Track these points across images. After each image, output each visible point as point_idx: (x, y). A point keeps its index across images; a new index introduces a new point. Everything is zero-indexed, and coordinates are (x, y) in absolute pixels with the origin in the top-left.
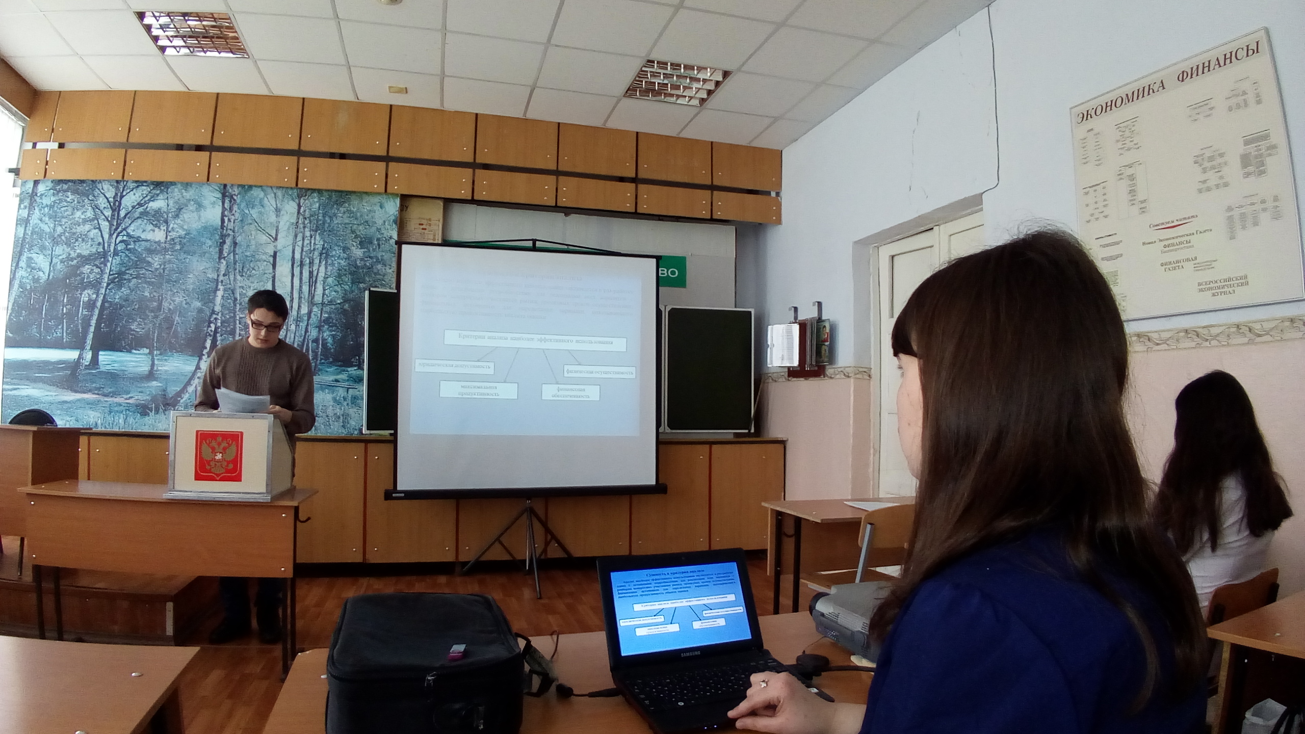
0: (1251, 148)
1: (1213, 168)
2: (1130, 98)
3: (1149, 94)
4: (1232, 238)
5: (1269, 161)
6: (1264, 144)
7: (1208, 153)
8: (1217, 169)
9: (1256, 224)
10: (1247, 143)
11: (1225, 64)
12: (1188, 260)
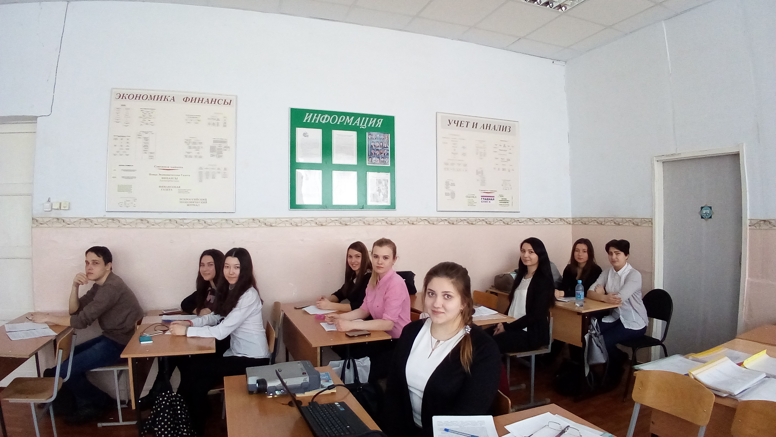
0: (217, 145)
1: (195, 147)
2: (152, 98)
3: (164, 100)
4: (201, 181)
5: (225, 153)
6: (223, 145)
7: (193, 140)
8: (197, 149)
9: (214, 177)
10: (215, 142)
11: (211, 103)
12: (175, 187)
